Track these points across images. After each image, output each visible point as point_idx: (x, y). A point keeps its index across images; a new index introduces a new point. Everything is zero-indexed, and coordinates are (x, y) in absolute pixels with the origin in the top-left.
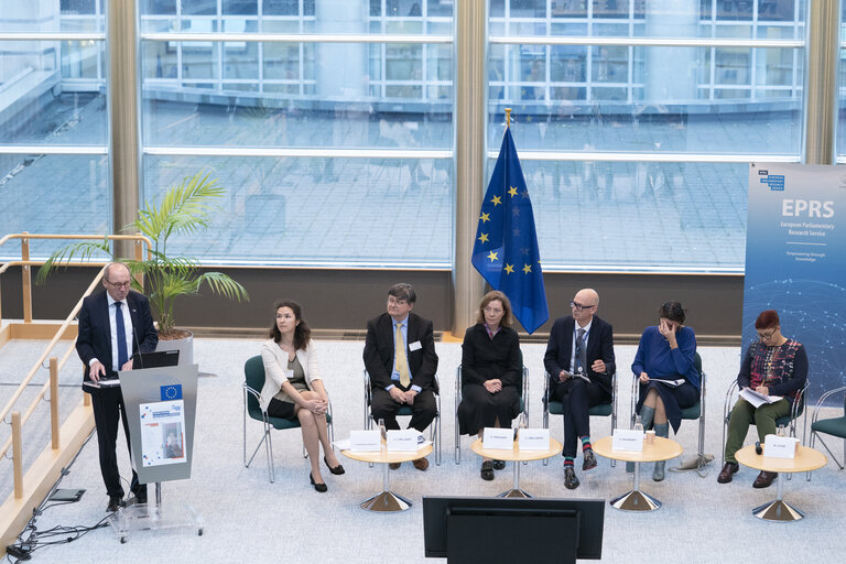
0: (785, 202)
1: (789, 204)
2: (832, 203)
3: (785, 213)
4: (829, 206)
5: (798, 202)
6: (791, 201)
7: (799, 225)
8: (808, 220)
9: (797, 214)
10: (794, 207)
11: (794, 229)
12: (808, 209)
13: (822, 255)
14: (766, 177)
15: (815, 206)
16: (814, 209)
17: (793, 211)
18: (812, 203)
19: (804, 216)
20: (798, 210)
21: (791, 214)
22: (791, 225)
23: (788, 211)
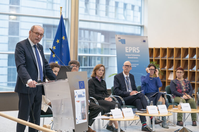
0: (126, 48)
1: (127, 48)
2: (138, 48)
3: (126, 51)
4: (138, 49)
5: (130, 48)
6: (128, 47)
7: (130, 55)
8: (133, 53)
9: (130, 52)
10: (129, 49)
11: (129, 56)
12: (132, 50)
13: (138, 65)
14: (120, 40)
15: (134, 49)
16: (134, 50)
17: (128, 51)
18: (133, 48)
19: (132, 52)
20: (130, 50)
21: (128, 52)
22: (129, 55)
23: (127, 51)
